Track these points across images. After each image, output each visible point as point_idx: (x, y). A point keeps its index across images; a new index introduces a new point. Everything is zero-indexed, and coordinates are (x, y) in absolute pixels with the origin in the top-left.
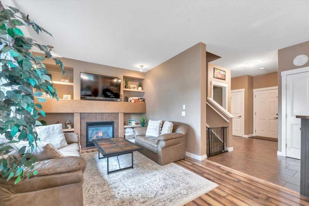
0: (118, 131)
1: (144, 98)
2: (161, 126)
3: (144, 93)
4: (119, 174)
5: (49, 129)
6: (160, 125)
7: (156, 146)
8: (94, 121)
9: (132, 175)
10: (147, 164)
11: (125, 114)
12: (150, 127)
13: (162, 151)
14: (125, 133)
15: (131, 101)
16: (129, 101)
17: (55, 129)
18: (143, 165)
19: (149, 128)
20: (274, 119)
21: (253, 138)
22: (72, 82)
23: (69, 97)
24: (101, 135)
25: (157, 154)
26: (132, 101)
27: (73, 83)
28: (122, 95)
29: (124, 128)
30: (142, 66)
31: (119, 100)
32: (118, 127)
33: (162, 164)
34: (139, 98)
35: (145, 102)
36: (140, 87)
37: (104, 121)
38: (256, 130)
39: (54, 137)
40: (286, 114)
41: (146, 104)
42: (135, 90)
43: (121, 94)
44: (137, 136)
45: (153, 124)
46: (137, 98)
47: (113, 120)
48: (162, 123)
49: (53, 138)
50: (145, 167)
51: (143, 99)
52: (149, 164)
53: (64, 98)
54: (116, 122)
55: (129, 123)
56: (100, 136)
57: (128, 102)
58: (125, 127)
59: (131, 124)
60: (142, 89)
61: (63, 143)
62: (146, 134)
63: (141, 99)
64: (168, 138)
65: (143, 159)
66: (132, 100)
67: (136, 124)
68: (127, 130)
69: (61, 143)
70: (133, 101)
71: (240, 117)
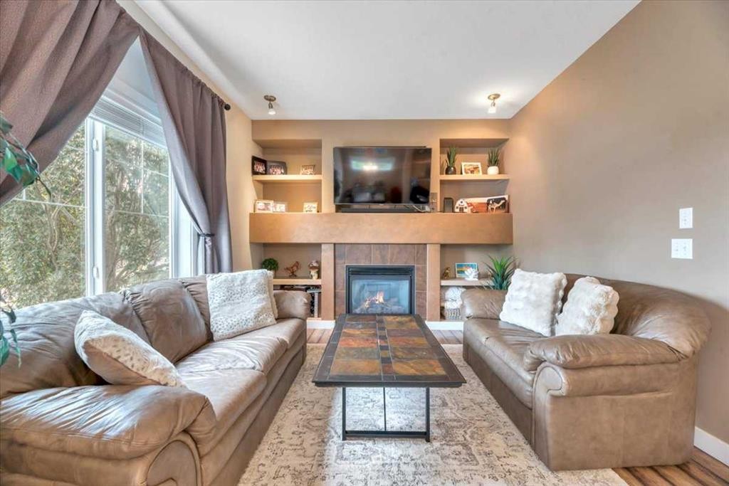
0: (425, 294)
1: (506, 197)
2: (561, 293)
3: (507, 180)
4: (375, 452)
5: (233, 281)
6: (557, 291)
7: (528, 377)
8: (363, 263)
9: (415, 474)
10: (489, 437)
11: (443, 246)
12: (515, 294)
13: (553, 411)
14: (443, 299)
15: (461, 210)
16: (457, 210)
17: (247, 282)
18: (472, 437)
19: (512, 296)
22: (319, 172)
23: (314, 208)
24: (381, 300)
25: (531, 409)
26: (465, 210)
27: (321, 174)
28: (436, 194)
29: (442, 287)
30: (497, 96)
31: (427, 208)
32: (425, 282)
33: (554, 463)
34: (489, 200)
35: (508, 212)
36: (494, 165)
37: (388, 264)
39: (243, 301)
41: (511, 216)
42: (479, 176)
43: (432, 191)
44: (468, 318)
45: (527, 285)
46: (485, 200)
47: (410, 264)
48: (564, 282)
49: (239, 303)
50: (474, 450)
51: (502, 202)
52: (497, 443)
53: (304, 210)
54: (418, 269)
55: (458, 272)
56: (377, 302)
57: (453, 211)
58: (444, 283)
59: (463, 276)
60: (500, 173)
61: (261, 317)
62: (501, 317)
63: (497, 201)
64: (582, 360)
65: (480, 405)
66: (466, 205)
67: (480, 277)
68: (450, 294)
69: (256, 317)
70: (468, 210)
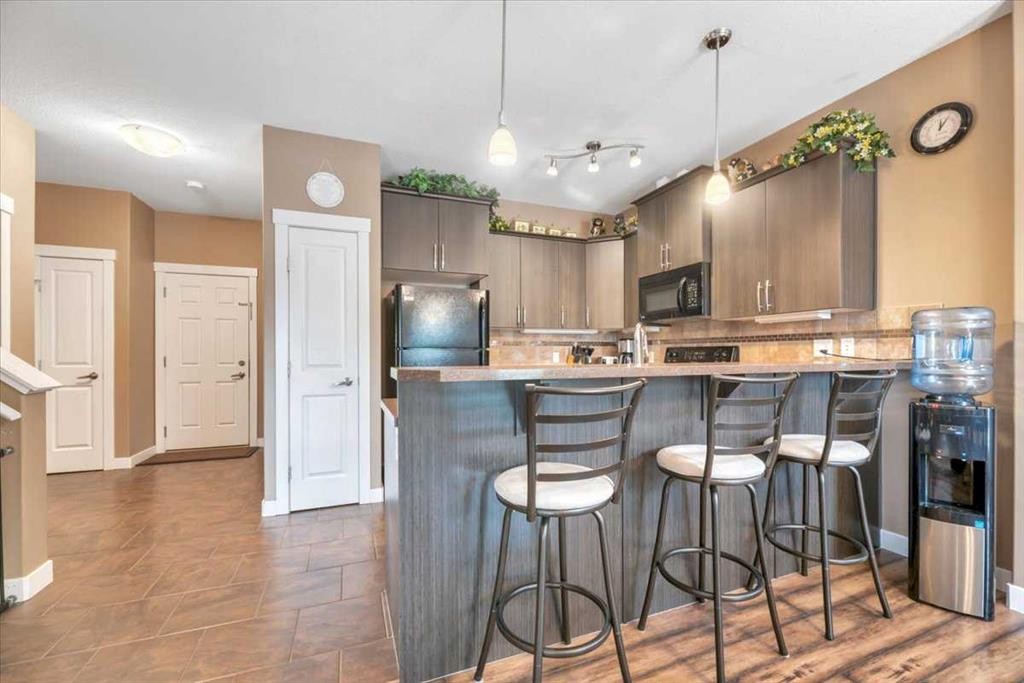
20: (231, 379)
21: (155, 461)
38: (165, 428)
40: (289, 363)
71: (93, 377)
